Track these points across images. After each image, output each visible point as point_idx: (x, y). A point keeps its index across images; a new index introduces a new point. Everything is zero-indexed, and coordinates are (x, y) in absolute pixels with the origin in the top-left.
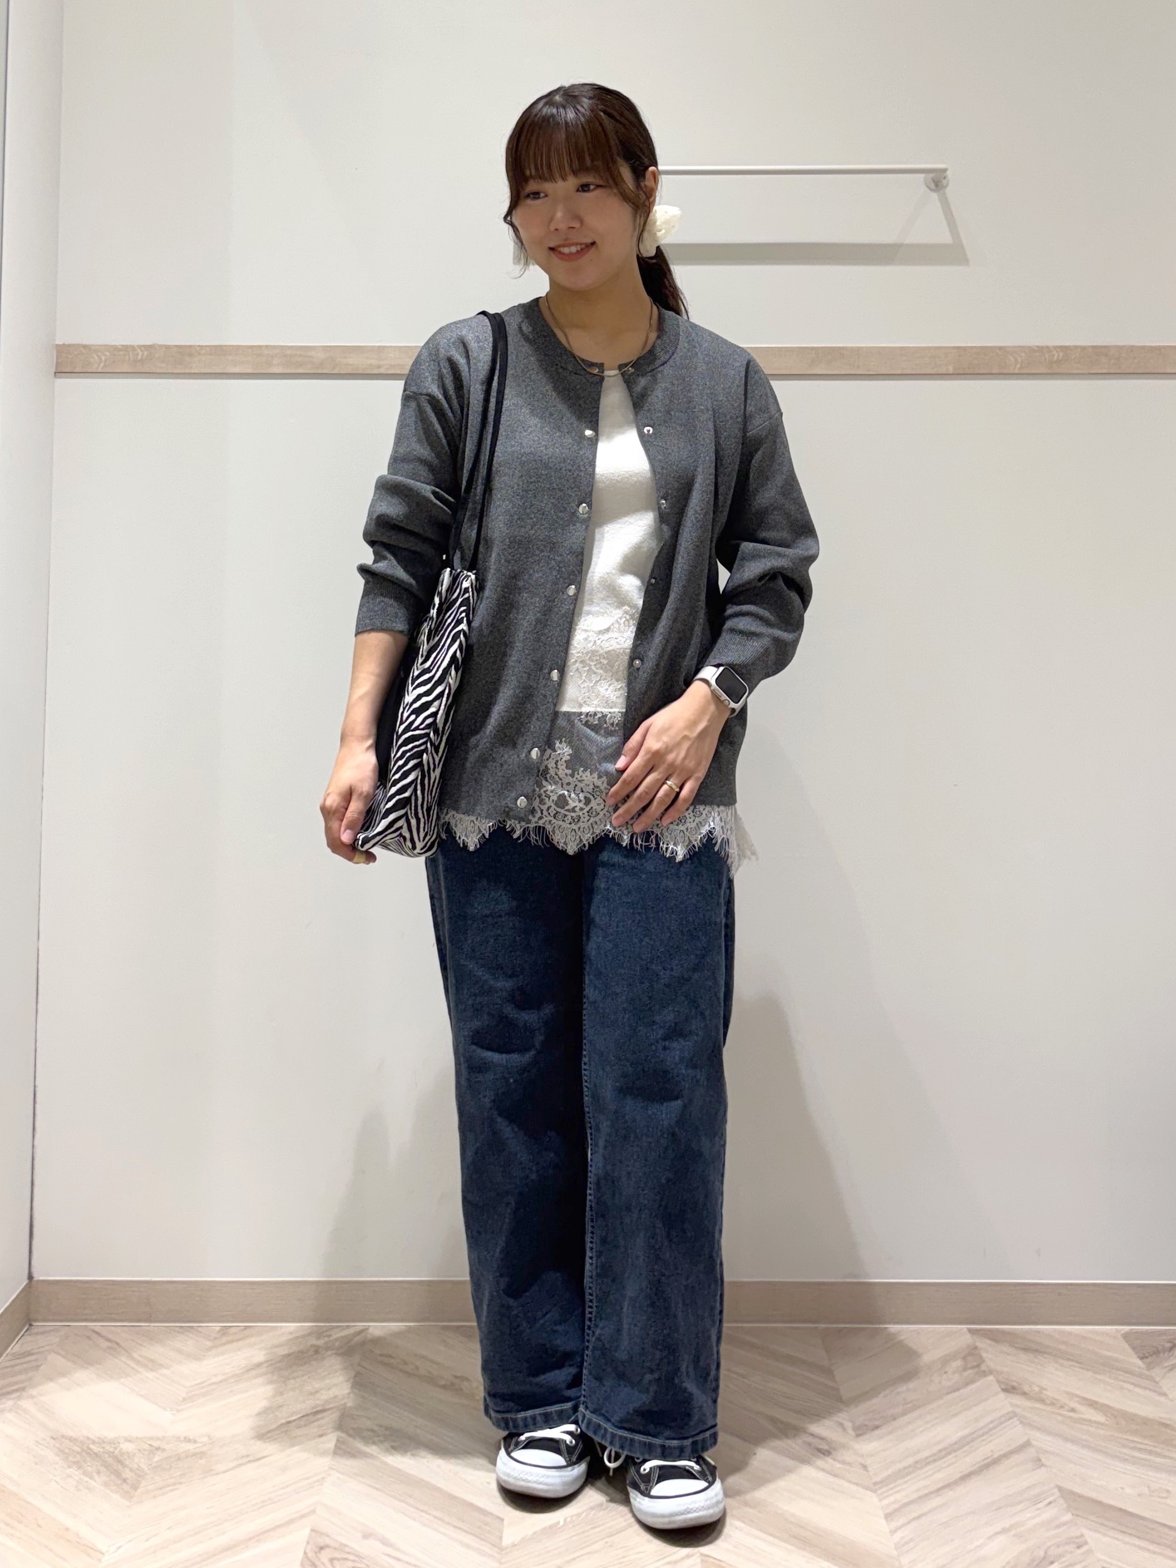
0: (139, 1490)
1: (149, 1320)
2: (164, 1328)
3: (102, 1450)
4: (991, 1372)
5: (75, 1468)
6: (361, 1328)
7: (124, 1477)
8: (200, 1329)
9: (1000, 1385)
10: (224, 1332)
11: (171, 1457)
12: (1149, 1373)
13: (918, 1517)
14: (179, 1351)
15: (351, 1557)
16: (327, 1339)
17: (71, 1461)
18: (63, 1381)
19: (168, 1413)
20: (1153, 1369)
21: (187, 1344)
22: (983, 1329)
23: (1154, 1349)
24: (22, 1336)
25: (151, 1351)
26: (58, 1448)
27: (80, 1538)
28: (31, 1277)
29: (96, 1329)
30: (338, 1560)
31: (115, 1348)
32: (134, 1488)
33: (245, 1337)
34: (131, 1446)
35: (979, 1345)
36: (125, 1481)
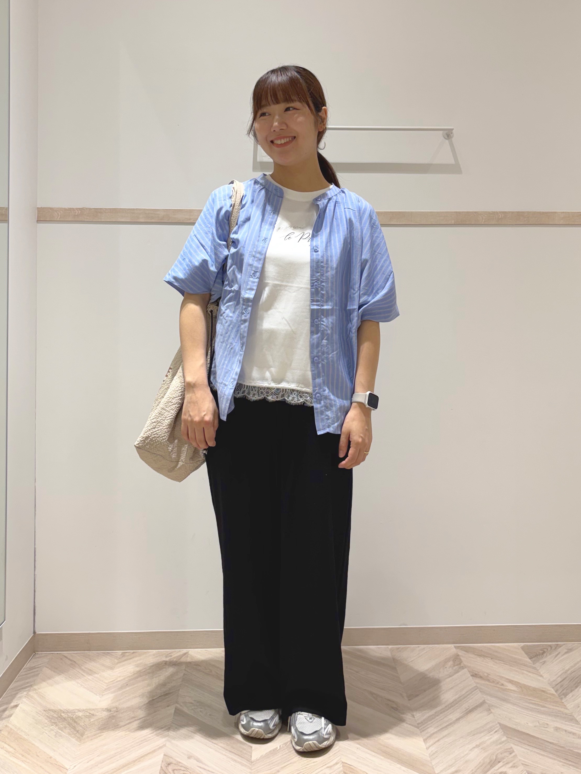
0: (84, 736)
1: (88, 650)
2: (96, 654)
3: (67, 716)
4: (465, 667)
5: (54, 726)
6: (186, 652)
7: (77, 729)
8: (113, 654)
9: (470, 673)
10: (123, 655)
11: (99, 719)
12: (534, 666)
13: (438, 741)
14: (103, 665)
15: (183, 769)
16: (170, 658)
17: (53, 722)
18: (50, 681)
19: (98, 696)
20: (535, 663)
21: (107, 661)
22: (461, 646)
23: (536, 654)
24: (31, 659)
25: (91, 665)
26: (47, 716)
27: (57, 762)
28: (34, 632)
29: (66, 655)
30: (177, 770)
31: (74, 664)
32: (82, 735)
33: (134, 657)
34: (80, 714)
35: (460, 654)
36: (78, 731)
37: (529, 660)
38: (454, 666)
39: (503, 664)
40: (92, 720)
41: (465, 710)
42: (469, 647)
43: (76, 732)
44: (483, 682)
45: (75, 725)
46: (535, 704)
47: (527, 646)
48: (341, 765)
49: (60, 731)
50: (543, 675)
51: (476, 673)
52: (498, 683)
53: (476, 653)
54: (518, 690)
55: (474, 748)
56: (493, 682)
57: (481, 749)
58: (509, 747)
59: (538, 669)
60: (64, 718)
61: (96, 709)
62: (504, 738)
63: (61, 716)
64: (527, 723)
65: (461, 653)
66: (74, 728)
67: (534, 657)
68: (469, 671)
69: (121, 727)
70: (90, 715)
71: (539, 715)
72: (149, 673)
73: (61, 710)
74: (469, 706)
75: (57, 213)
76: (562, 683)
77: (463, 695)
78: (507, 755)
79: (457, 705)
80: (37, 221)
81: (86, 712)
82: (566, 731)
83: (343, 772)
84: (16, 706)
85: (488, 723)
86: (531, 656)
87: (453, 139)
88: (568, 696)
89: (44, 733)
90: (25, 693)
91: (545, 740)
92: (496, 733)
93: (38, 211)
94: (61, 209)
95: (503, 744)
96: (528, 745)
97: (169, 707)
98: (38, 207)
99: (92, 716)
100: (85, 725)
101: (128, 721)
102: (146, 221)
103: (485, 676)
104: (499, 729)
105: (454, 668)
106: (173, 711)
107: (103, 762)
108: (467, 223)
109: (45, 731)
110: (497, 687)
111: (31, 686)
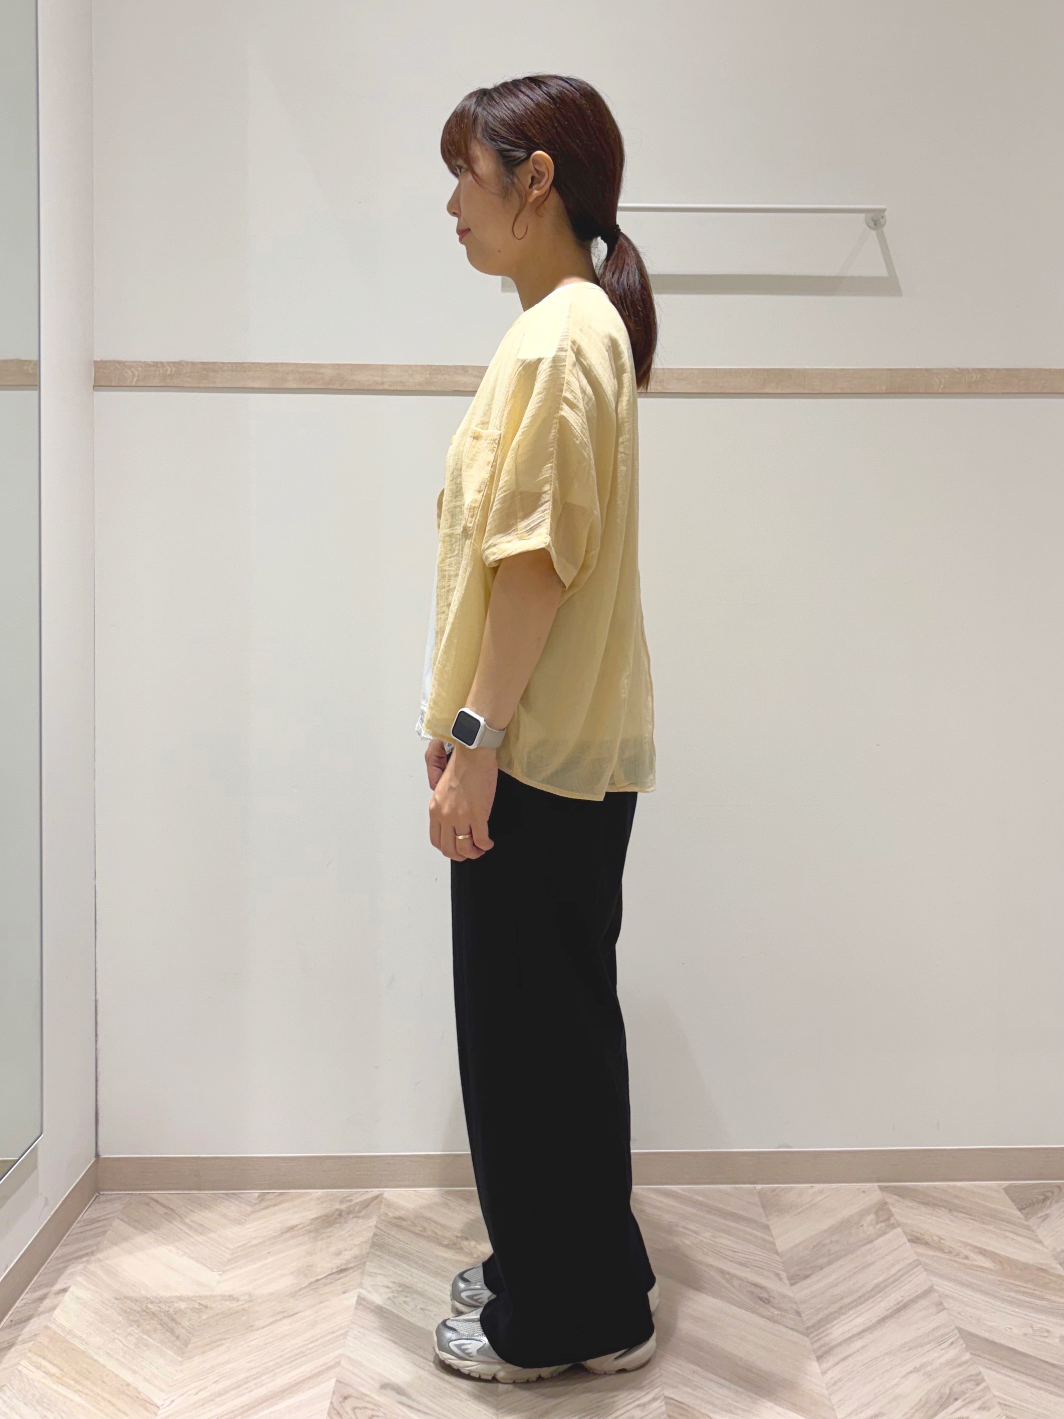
0: (189, 1347)
1: (199, 1188)
4: (898, 1224)
5: (135, 1326)
6: (377, 1193)
7: (177, 1334)
8: (242, 1196)
9: (906, 1237)
10: (262, 1198)
11: (217, 1314)
12: (1026, 1223)
13: (845, 1359)
14: (224, 1216)
15: (370, 1406)
16: (348, 1204)
17: (132, 1320)
18: (126, 1245)
19: (215, 1273)
20: (1030, 1218)
21: (231, 1208)
22: (889, 1187)
23: (1030, 1201)
24: (91, 1204)
25: (201, 1216)
26: (121, 1308)
27: (139, 1393)
28: (97, 1155)
29: (154, 1196)
30: (360, 1408)
31: (170, 1213)
32: (186, 1344)
33: (280, 1203)
34: (183, 1305)
35: (889, 1200)
36: (178, 1338)
37: (1018, 1213)
38: (877, 1223)
39: (968, 1220)
40: (204, 1317)
41: (895, 1303)
42: (906, 1188)
43: (173, 1339)
44: (931, 1253)
45: (174, 1325)
46: (1024, 1293)
47: (1015, 1186)
48: (663, 1403)
49: (145, 1337)
50: (1043, 1240)
51: (919, 1235)
52: (958, 1255)
53: (918, 1200)
54: (993, 1268)
55: (911, 1373)
56: (950, 1252)
57: (923, 1375)
58: (975, 1372)
59: (1034, 1228)
60: (153, 1313)
61: (212, 1296)
62: (967, 1356)
63: (148, 1308)
64: (1010, 1329)
65: (891, 1199)
66: (172, 1331)
67: (1028, 1207)
68: (904, 1233)
69: (257, 1330)
70: (201, 1307)
71: (1032, 1315)
72: (310, 1232)
73: (148, 1299)
74: (902, 1297)
75: (132, 372)
77: (894, 1275)
78: (973, 1387)
79: (880, 1295)
80: (94, 386)
81: (193, 1303)
83: (665, 1416)
84: (65, 1290)
85: (939, 1327)
86: (1022, 1206)
87: (885, 229)
89: (117, 1341)
90: (81, 1267)
91: (1043, 1361)
92: (953, 1346)
93: (96, 367)
94: (139, 364)
95: (965, 1366)
96: (1012, 1369)
97: (346, 1295)
98: (96, 359)
99: (205, 1309)
100: (190, 1326)
101: (271, 1320)
102: (299, 387)
103: (933, 1240)
104: (959, 1338)
105: (878, 1226)
106: (354, 1300)
107: (224, 1394)
108: (910, 391)
109: (116, 1336)
110: (956, 1262)
111: (92, 1253)
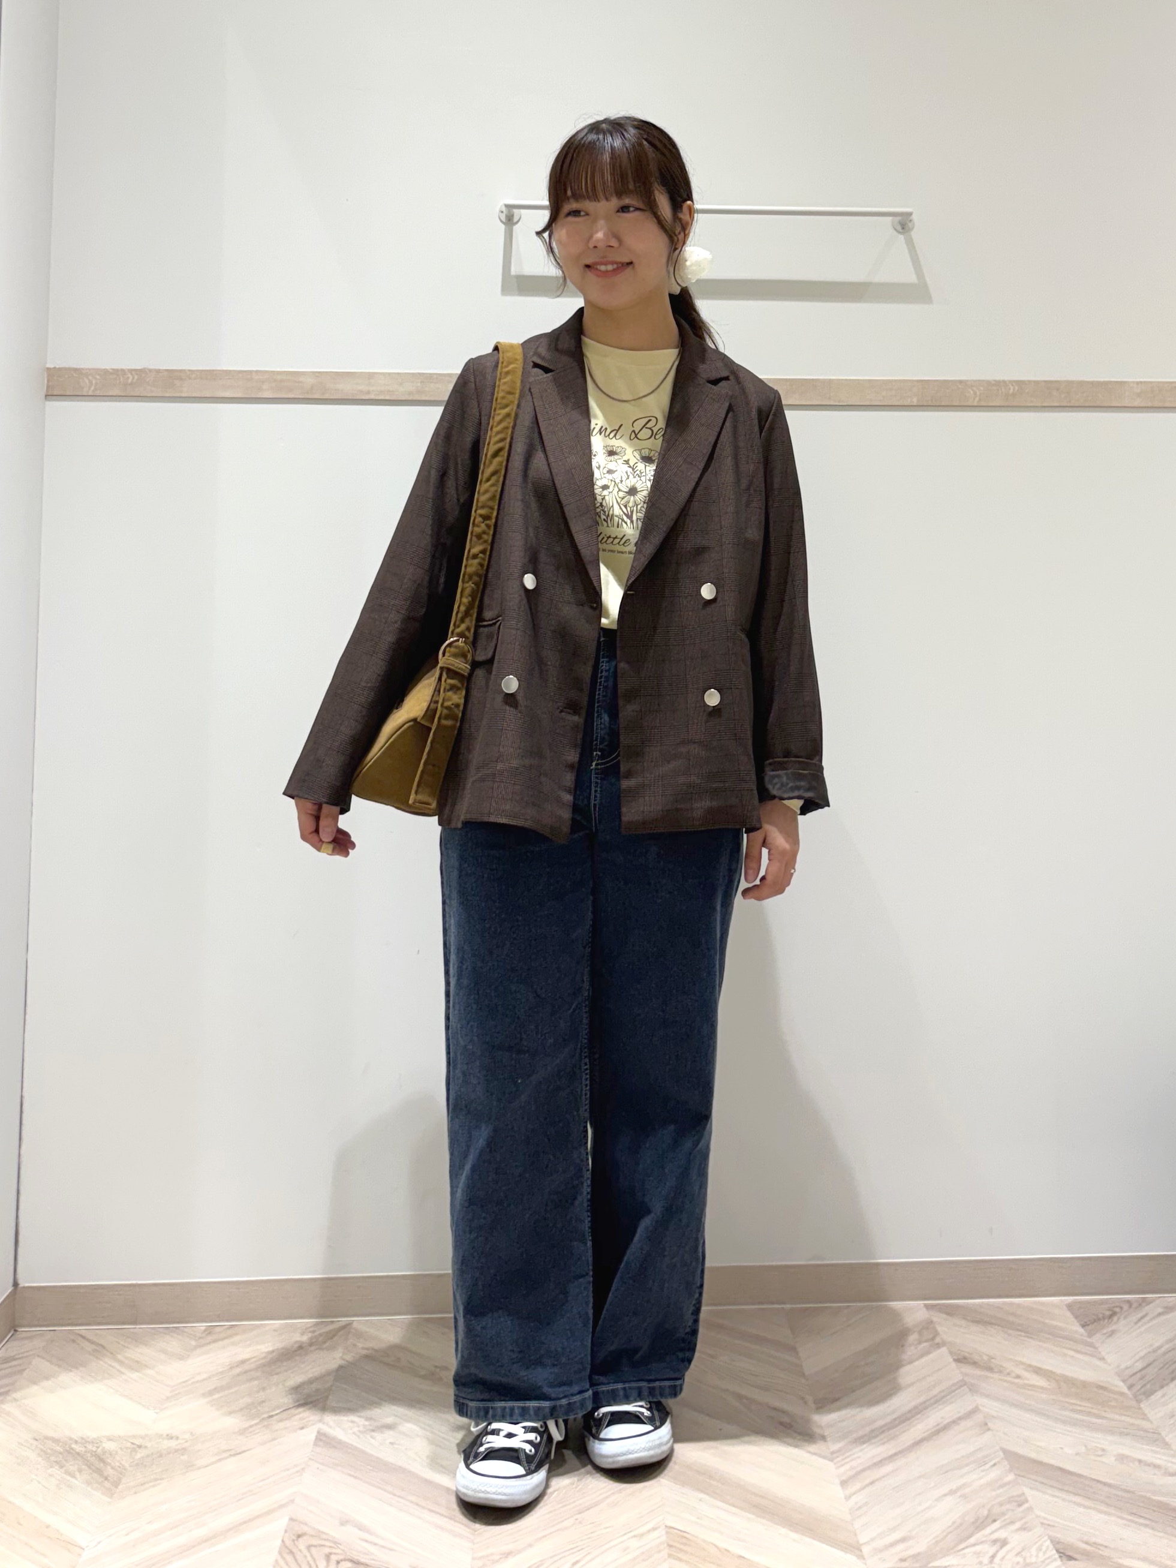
0: (120, 1487)
1: (135, 1323)
2: (147, 1330)
3: (83, 1449)
4: (944, 1343)
5: (57, 1468)
6: (345, 1323)
7: (106, 1474)
8: (185, 1329)
9: (952, 1356)
10: (208, 1331)
11: (154, 1454)
12: (1089, 1340)
13: (872, 1483)
14: (165, 1352)
16: (311, 1335)
17: (53, 1461)
18: (47, 1384)
19: (151, 1411)
20: (1093, 1336)
21: (170, 1342)
22: (938, 1304)
23: (1095, 1317)
24: (7, 1342)
25: (135, 1353)
26: (40, 1449)
27: (62, 1535)
28: (16, 1284)
29: (82, 1333)
31: (100, 1350)
32: (116, 1485)
33: (228, 1337)
34: (112, 1445)
35: (935, 1319)
36: (106, 1479)
37: (1081, 1330)
38: (920, 1343)
39: (1024, 1338)
40: (139, 1456)
41: (935, 1424)
42: (958, 1307)
43: (101, 1480)
44: (978, 1372)
45: (102, 1465)
46: (1080, 1412)
47: (1079, 1302)
49: (68, 1478)
50: (1106, 1357)
51: (967, 1355)
52: (1009, 1374)
53: (969, 1319)
54: (1049, 1387)
55: (945, 1495)
56: (1000, 1372)
57: (960, 1496)
58: (1017, 1493)
59: (1097, 1346)
60: (78, 1454)
61: (147, 1435)
62: (1011, 1477)
63: (72, 1449)
64: (1062, 1448)
65: (937, 1317)
66: (99, 1471)
67: (1093, 1323)
68: (951, 1353)
69: (199, 1468)
70: (134, 1446)
71: (1088, 1434)
72: (264, 1366)
73: (71, 1439)
74: (943, 1418)
76: (1143, 1372)
77: (935, 1396)
78: (1014, 1508)
79: (919, 1416)
81: (124, 1442)
82: (1140, 1461)
83: (667, 1545)
85: (979, 1449)
86: (1085, 1322)
88: (1153, 1397)
89: (36, 1482)
91: (1094, 1480)
92: (995, 1467)
95: (1007, 1487)
96: (1059, 1489)
97: (303, 1431)
99: (138, 1448)
100: (122, 1466)
101: (217, 1458)
103: (982, 1359)
104: (1002, 1459)
105: (920, 1346)
106: (313, 1436)
107: (159, 1534)
109: (34, 1478)
110: (1008, 1381)
111: (7, 1393)
